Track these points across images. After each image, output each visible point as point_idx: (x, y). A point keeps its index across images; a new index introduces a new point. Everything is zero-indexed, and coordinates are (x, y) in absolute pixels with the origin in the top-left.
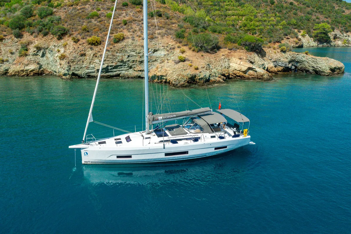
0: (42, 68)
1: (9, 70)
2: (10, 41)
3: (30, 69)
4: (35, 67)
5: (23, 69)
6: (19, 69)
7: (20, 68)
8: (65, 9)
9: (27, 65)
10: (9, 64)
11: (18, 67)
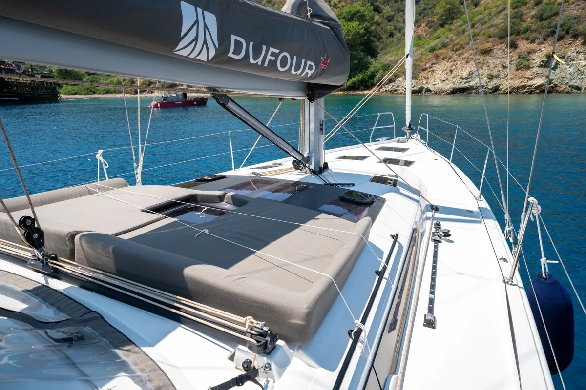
0: (553, 83)
1: (501, 87)
2: (499, 52)
3: (536, 84)
4: (543, 82)
5: (526, 84)
6: (518, 84)
7: (521, 82)
8: (580, 5)
9: (532, 79)
10: (501, 79)
11: (516, 82)
